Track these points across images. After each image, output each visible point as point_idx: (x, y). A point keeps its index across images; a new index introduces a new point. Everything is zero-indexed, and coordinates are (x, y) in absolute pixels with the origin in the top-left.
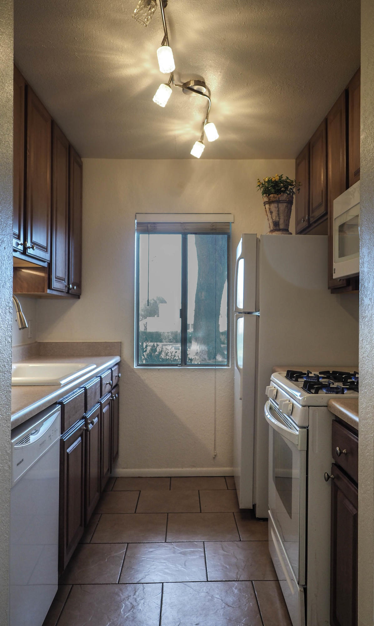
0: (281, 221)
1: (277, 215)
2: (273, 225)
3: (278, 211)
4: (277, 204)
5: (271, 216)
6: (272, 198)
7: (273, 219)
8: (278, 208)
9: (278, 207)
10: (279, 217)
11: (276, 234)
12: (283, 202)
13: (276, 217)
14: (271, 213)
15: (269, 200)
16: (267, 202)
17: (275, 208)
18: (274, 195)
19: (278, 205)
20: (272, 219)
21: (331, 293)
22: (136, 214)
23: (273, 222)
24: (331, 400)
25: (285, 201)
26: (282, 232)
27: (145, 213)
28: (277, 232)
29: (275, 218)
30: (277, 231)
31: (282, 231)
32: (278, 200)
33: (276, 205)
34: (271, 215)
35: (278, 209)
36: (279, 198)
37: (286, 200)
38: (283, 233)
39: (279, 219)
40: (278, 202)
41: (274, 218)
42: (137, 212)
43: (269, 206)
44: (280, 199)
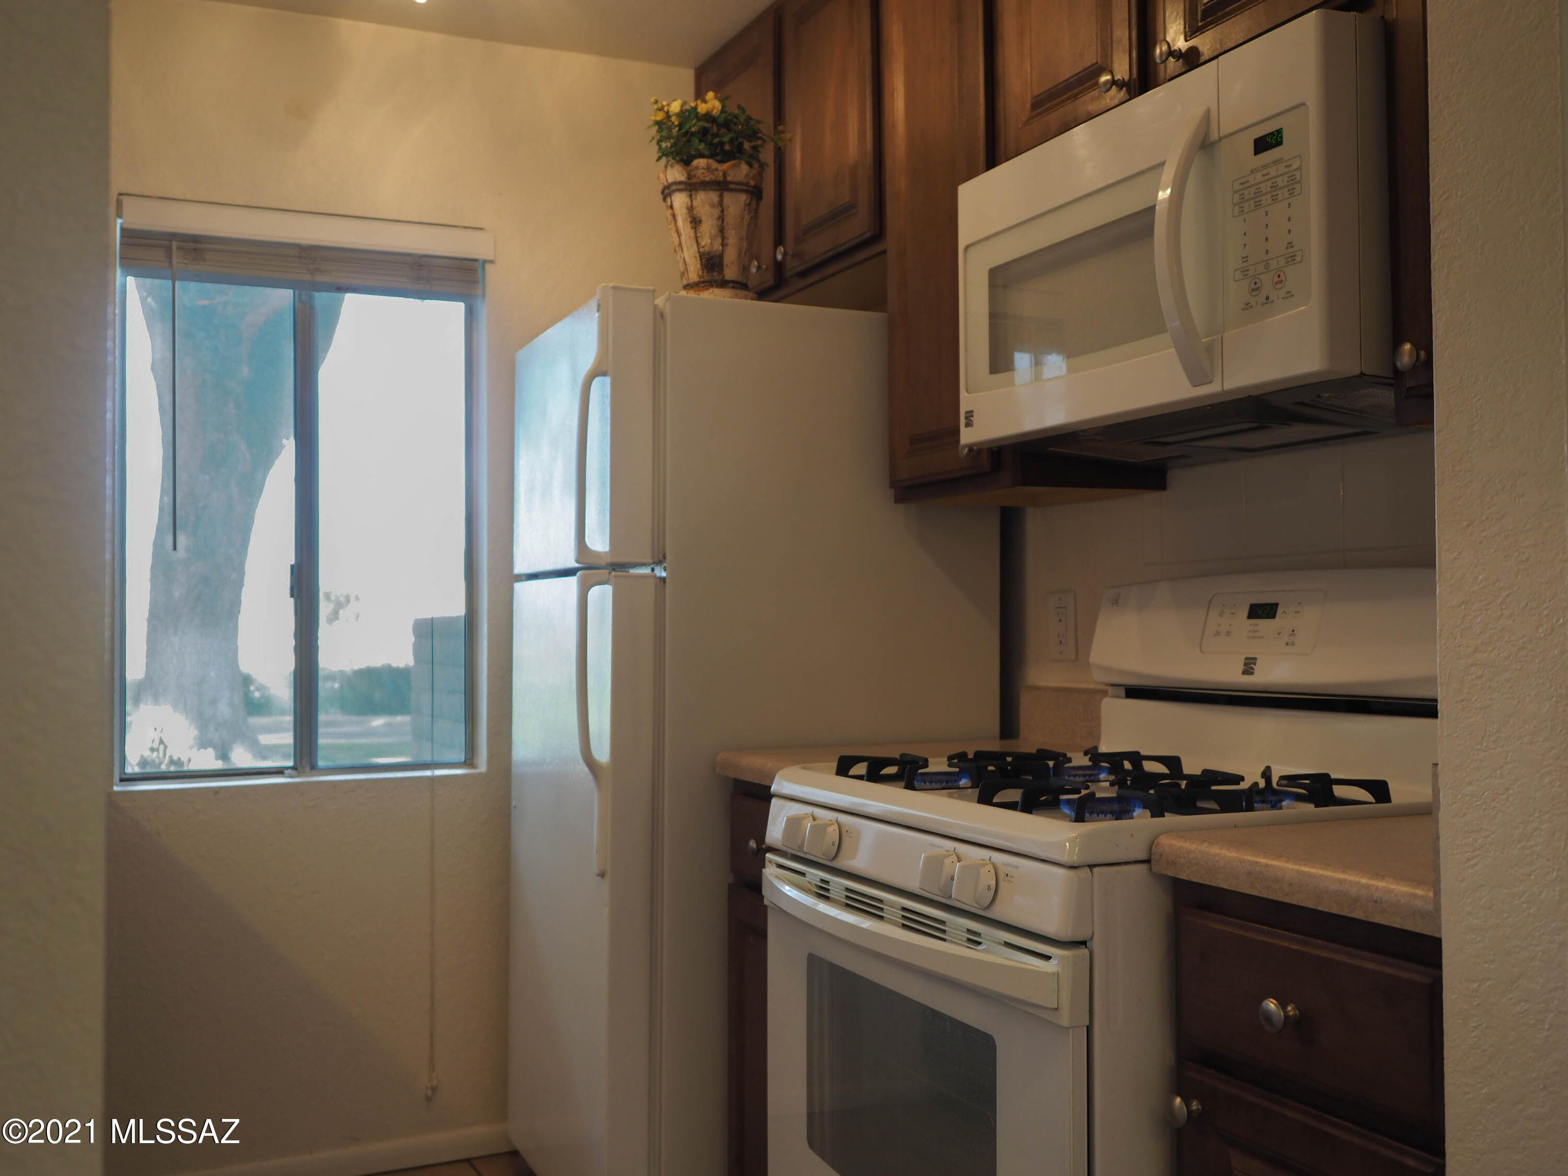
0: (730, 256)
1: (714, 231)
2: (699, 266)
3: (722, 218)
4: (718, 193)
5: (696, 233)
6: (700, 172)
7: (703, 244)
8: (720, 209)
9: (721, 203)
10: (723, 240)
11: (712, 297)
12: (736, 188)
13: (712, 238)
14: (695, 222)
15: (689, 177)
16: (680, 183)
17: (713, 206)
18: (710, 161)
19: (721, 196)
20: (698, 244)
21: (896, 502)
22: (121, 197)
23: (702, 255)
24: (1160, 836)
25: (745, 188)
26: (734, 291)
27: (160, 195)
28: (717, 291)
29: (709, 241)
30: (717, 287)
31: (733, 288)
32: (721, 179)
33: (714, 196)
34: (692, 232)
35: (722, 211)
36: (725, 174)
37: (747, 184)
38: (736, 296)
39: (723, 245)
40: (722, 186)
41: (705, 241)
42: (124, 191)
43: (687, 200)
44: (729, 178)
